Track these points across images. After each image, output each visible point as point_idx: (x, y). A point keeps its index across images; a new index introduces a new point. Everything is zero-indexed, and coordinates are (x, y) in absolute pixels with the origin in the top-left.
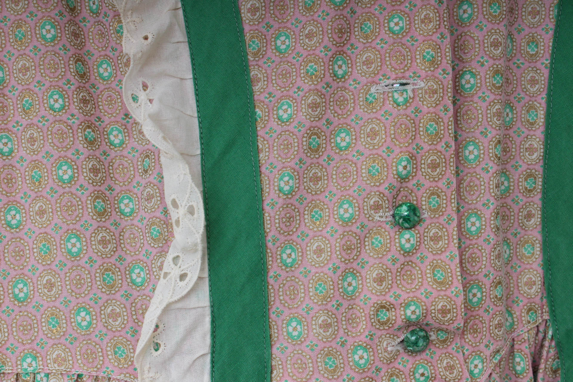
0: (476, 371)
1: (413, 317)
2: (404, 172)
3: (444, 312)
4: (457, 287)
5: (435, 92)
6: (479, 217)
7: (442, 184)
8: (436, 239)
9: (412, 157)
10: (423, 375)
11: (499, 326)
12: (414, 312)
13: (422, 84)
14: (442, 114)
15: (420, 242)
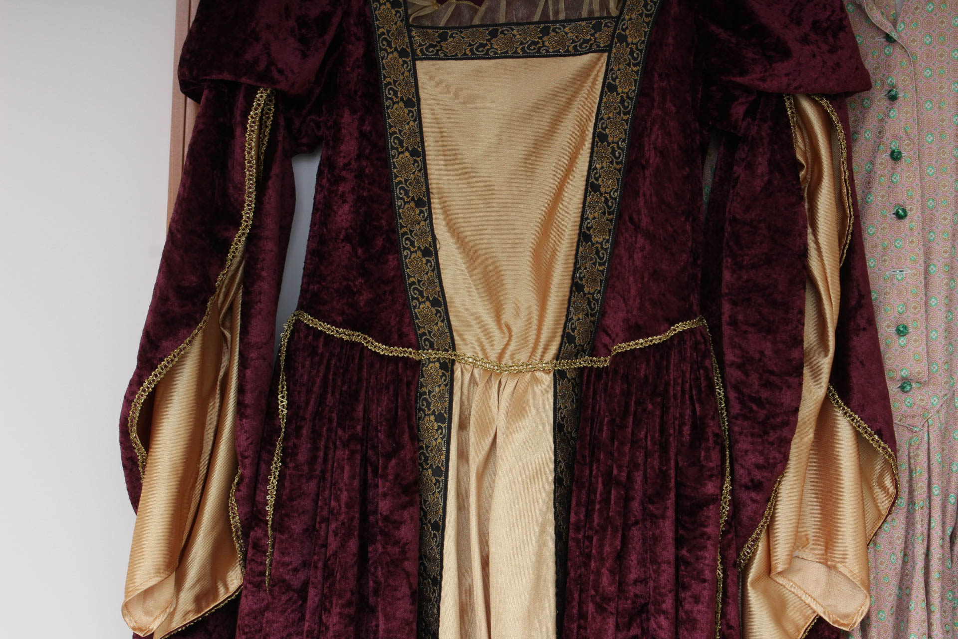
0: (935, 403)
1: (905, 375)
2: (901, 311)
3: (919, 373)
4: (924, 364)
5: (915, 275)
6: (937, 332)
7: (919, 316)
8: (915, 341)
9: (905, 304)
10: (909, 402)
11: (946, 383)
12: (904, 373)
13: (910, 271)
14: (919, 285)
15: (908, 342)
